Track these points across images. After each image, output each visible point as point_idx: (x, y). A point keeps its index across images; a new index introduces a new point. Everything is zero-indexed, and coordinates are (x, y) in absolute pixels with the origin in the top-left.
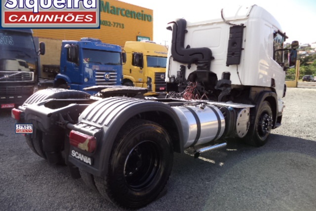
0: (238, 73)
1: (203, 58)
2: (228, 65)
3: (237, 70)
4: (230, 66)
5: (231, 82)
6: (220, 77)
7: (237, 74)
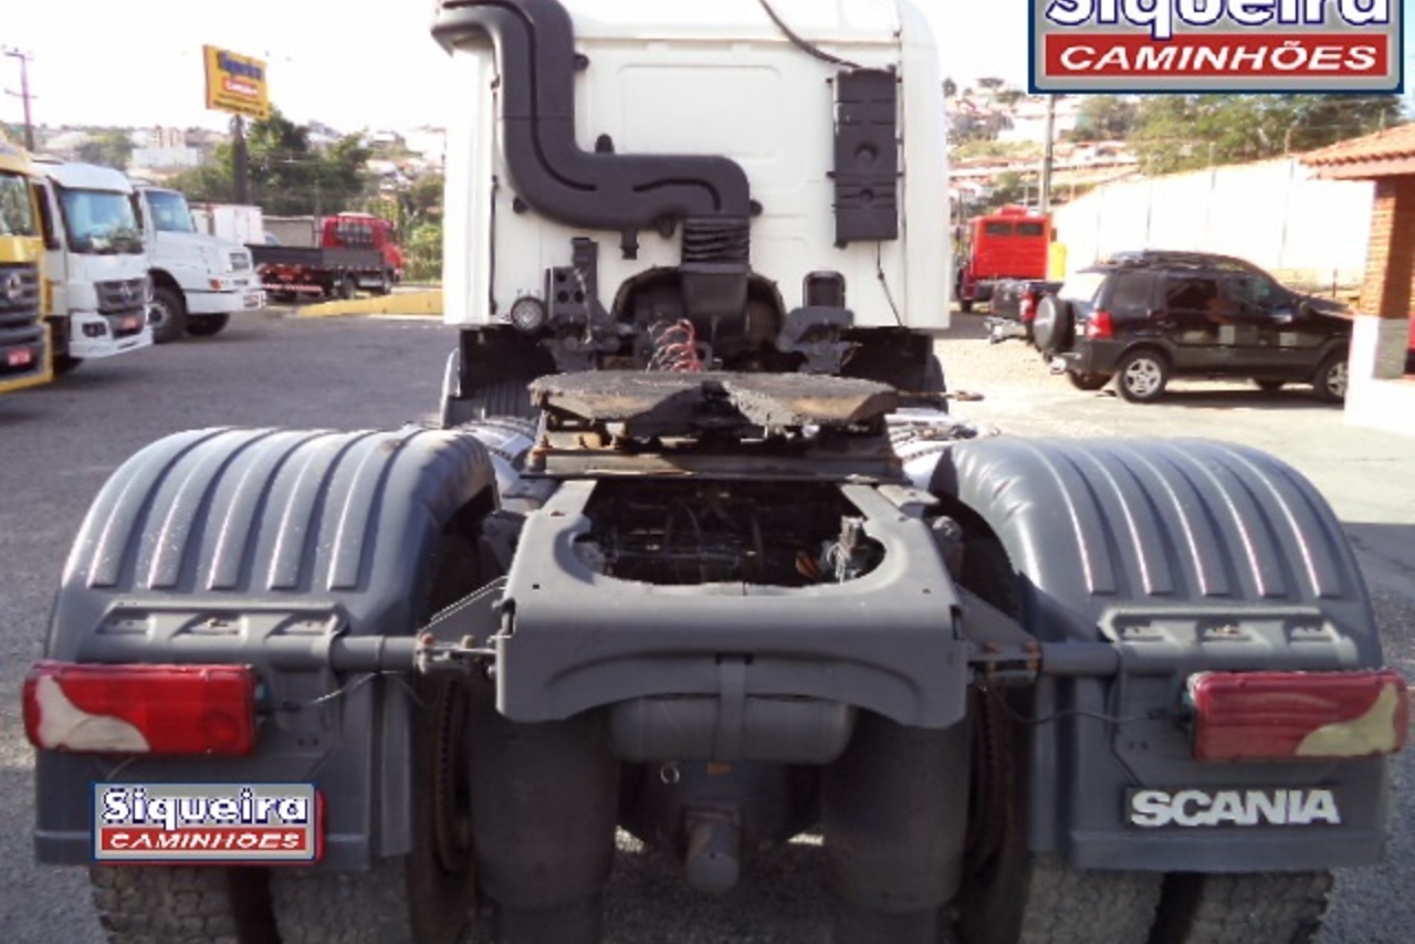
0: (881, 276)
1: (717, 205)
2: (841, 243)
3: (879, 263)
4: (851, 246)
5: (850, 315)
6: (793, 297)
7: (878, 282)
